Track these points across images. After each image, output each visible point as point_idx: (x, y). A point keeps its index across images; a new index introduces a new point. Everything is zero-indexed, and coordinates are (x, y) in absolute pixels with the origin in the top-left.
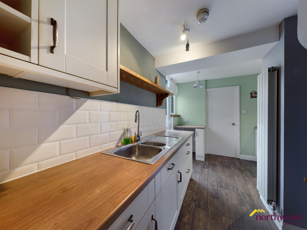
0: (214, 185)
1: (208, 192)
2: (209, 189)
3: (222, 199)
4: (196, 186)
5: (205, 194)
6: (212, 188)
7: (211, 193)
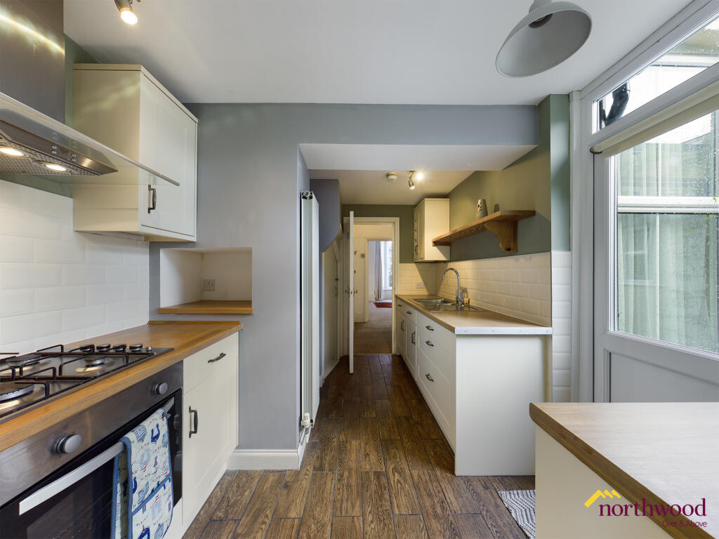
0: (396, 474)
1: (403, 447)
2: (403, 458)
3: (375, 441)
4: (432, 453)
5: (406, 440)
6: (398, 460)
7: (397, 448)
